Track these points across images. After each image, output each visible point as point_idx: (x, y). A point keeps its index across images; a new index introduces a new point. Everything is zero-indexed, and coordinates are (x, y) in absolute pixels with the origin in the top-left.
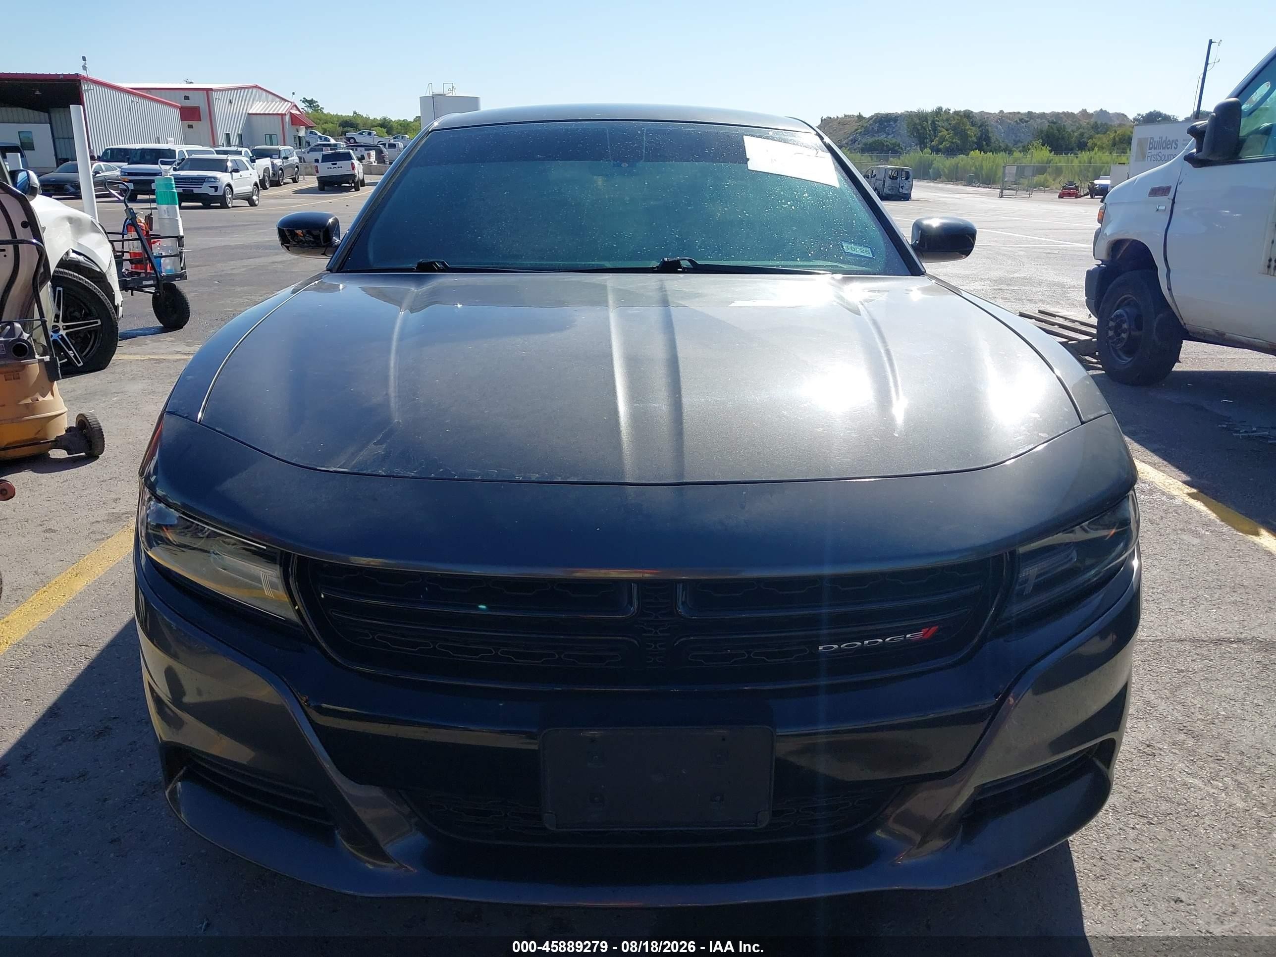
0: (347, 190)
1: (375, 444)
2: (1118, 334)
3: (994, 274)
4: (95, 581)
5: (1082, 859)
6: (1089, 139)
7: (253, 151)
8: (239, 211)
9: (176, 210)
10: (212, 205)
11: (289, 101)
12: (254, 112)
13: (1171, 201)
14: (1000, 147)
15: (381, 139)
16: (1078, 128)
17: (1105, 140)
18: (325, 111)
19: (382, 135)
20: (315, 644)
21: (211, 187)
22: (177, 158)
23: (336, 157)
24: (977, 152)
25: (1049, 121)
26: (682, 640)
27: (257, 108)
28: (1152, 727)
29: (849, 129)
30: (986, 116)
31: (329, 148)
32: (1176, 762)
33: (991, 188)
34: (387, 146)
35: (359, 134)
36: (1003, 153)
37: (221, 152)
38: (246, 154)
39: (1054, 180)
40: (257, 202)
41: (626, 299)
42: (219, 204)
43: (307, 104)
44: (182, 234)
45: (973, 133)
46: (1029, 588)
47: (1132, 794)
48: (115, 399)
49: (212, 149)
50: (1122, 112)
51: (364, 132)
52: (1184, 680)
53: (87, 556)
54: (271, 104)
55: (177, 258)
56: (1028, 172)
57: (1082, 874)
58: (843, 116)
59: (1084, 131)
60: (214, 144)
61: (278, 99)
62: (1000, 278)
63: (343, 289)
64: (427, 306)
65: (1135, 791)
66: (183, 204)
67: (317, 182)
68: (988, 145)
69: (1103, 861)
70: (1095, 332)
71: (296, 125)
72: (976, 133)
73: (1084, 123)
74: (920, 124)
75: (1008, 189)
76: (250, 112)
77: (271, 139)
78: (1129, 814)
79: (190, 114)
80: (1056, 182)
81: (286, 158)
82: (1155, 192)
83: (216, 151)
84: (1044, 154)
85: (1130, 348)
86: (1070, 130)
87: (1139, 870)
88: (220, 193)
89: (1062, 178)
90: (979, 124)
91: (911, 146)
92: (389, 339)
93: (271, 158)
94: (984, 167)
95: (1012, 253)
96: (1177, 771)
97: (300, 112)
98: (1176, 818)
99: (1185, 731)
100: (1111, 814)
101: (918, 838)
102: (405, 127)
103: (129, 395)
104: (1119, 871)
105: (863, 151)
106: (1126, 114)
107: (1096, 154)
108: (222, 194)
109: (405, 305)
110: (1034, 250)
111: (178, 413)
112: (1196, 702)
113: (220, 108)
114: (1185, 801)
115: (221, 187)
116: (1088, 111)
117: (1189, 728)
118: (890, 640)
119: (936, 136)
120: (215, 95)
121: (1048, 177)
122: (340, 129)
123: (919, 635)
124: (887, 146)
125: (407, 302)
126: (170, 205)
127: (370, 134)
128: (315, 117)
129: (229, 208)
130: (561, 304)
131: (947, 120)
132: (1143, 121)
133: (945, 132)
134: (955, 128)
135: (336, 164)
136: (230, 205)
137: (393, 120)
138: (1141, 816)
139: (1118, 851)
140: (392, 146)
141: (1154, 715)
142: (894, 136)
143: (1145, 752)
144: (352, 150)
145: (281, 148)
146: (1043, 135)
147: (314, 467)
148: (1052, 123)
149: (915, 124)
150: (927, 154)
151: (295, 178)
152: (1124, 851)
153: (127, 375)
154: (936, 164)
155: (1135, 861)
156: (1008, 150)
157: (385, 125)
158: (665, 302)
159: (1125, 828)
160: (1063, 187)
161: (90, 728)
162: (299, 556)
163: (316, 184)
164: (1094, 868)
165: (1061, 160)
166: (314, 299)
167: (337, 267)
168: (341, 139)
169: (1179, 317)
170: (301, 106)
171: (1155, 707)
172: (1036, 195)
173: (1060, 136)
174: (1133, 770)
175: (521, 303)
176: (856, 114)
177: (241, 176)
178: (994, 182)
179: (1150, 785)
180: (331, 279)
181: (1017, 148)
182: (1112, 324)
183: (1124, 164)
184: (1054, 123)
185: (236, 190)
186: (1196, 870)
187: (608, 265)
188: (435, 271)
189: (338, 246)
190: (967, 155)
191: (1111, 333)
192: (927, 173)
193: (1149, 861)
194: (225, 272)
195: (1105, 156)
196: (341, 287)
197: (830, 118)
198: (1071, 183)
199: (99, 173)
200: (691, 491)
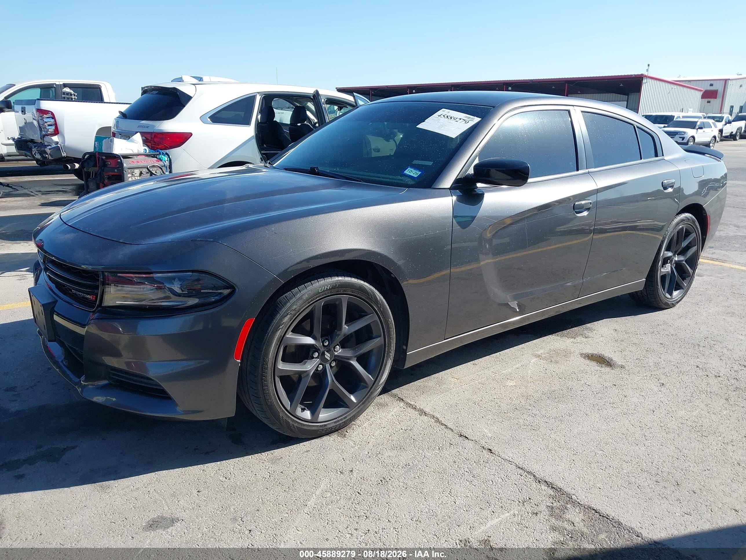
21: (680, 137)
22: (674, 120)
38: (726, 119)
79: (709, 95)
88: (685, 141)
113: (732, 90)
115: (687, 138)
120: (730, 82)
177: (704, 131)
185: (697, 140)
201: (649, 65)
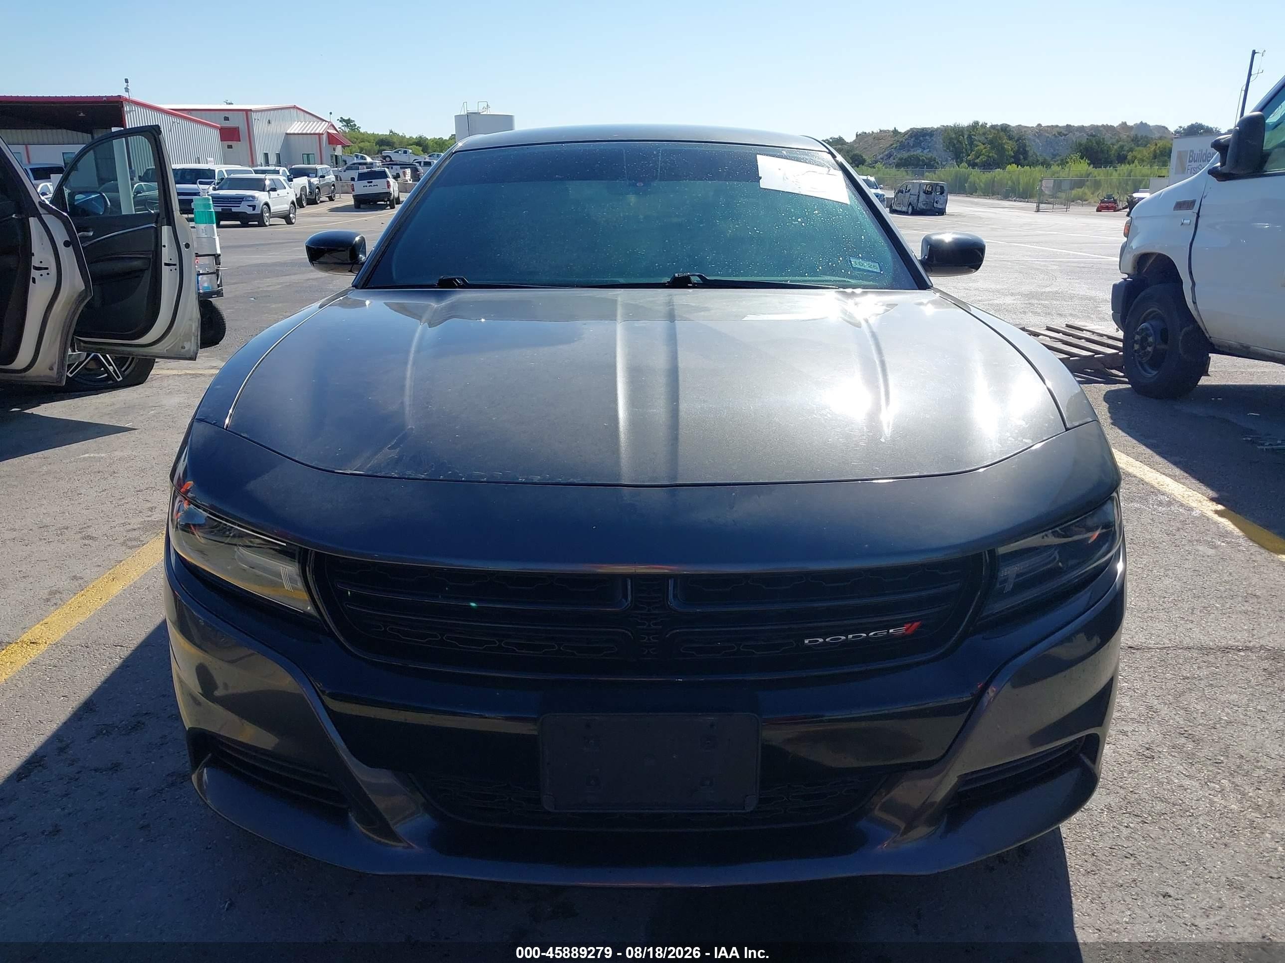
0: (383, 208)
1: (389, 448)
2: (1143, 348)
3: (1025, 289)
4: (131, 586)
5: (1074, 855)
6: (1128, 151)
7: (290, 170)
8: (276, 229)
9: (213, 229)
10: (250, 223)
11: (326, 121)
12: (292, 132)
13: (1196, 215)
14: (1038, 161)
15: (416, 157)
16: (1118, 141)
17: (1145, 153)
18: (362, 130)
19: (418, 153)
20: (331, 634)
21: (249, 206)
22: (216, 178)
23: (372, 175)
24: (1014, 166)
25: (1088, 135)
26: (675, 631)
27: (296, 128)
28: (1153, 731)
29: (884, 144)
30: (1023, 130)
31: (365, 167)
32: (1174, 765)
33: (1028, 202)
34: (422, 164)
35: (395, 152)
36: (1040, 167)
37: (259, 172)
38: (284, 174)
39: (1093, 194)
40: (293, 221)
41: (635, 313)
42: (256, 223)
43: (345, 124)
44: (219, 252)
45: (1010, 146)
46: (1009, 587)
47: (1128, 794)
48: (153, 412)
49: (250, 169)
50: (1163, 125)
51: (400, 150)
52: (1189, 686)
53: (123, 562)
54: (308, 124)
55: (214, 276)
56: (1066, 186)
57: (1073, 869)
58: (879, 131)
59: (1124, 144)
60: (253, 163)
61: (315, 119)
62: (1031, 293)
63: (369, 305)
64: (446, 320)
65: (1131, 792)
66: (222, 223)
67: (353, 200)
68: (1025, 159)
69: (1095, 857)
70: (1122, 346)
71: (333, 144)
72: (1012, 147)
73: (1124, 136)
74: (956, 138)
75: (1045, 203)
76: (288, 132)
77: (308, 158)
78: (1124, 813)
79: (229, 135)
80: (1095, 195)
81: (323, 177)
82: (1180, 206)
83: (255, 171)
84: (1082, 167)
85: (1156, 361)
86: (1109, 143)
87: (1130, 866)
88: (258, 211)
89: (1100, 191)
90: (1016, 139)
91: (947, 160)
92: (407, 352)
93: (308, 176)
94: (1021, 181)
95: (1045, 268)
96: (1175, 773)
97: (336, 130)
98: (1170, 818)
99: (1185, 735)
100: (1106, 813)
101: (903, 826)
102: (441, 144)
103: (166, 408)
104: (1109, 867)
105: (898, 166)
106: (1167, 126)
107: (1136, 166)
108: (259, 213)
109: (424, 319)
110: (1067, 264)
111: (208, 421)
112: (1198, 707)
113: (259, 128)
114: (1181, 802)
115: (259, 206)
116: (1128, 124)
117: (1190, 732)
118: (874, 635)
119: (972, 151)
120: (254, 116)
121: (1086, 191)
122: (377, 148)
123: (902, 630)
124: (923, 160)
125: (427, 316)
126: (208, 225)
127: (405, 152)
128: (352, 136)
129: (266, 226)
130: (572, 317)
131: (984, 134)
132: (1184, 133)
133: (982, 147)
134: (991, 142)
135: (371, 182)
136: (267, 223)
137: (429, 139)
138: (1136, 815)
139: (1111, 848)
140: (428, 164)
141: (1156, 719)
142: (930, 151)
143: (1144, 755)
144: (388, 168)
145: (319, 167)
146: (1082, 148)
147: (333, 470)
148: (1091, 136)
149: (951, 139)
150: (964, 169)
151: (331, 196)
152: (1116, 848)
153: (164, 389)
154: (971, 179)
155: (1126, 857)
156: (1046, 164)
157: (421, 144)
158: (671, 317)
159: (1118, 826)
160: (1101, 201)
161: (124, 722)
162: (316, 552)
163: (352, 202)
164: (1085, 863)
165: (1099, 173)
166: (340, 314)
167: (362, 283)
168: (377, 157)
169: (1204, 331)
170: (338, 125)
171: (1157, 712)
172: (1074, 209)
173: (1099, 149)
174: (1130, 772)
175: (533, 317)
176: (892, 129)
177: (278, 195)
178: (1031, 196)
179: (1147, 786)
180: (357, 295)
181: (1055, 161)
182: (1137, 337)
183: (1164, 177)
184: (1094, 136)
185: (273, 209)
186: (1186, 867)
187: (622, 281)
188: (456, 287)
189: (363, 264)
190: (1004, 169)
191: (1136, 347)
192: (963, 188)
193: (1140, 858)
194: (261, 289)
195: (1146, 170)
196: (367, 302)
197: (865, 133)
198: (1109, 197)
199: (141, 193)
200: (683, 493)
201: (127, 81)
